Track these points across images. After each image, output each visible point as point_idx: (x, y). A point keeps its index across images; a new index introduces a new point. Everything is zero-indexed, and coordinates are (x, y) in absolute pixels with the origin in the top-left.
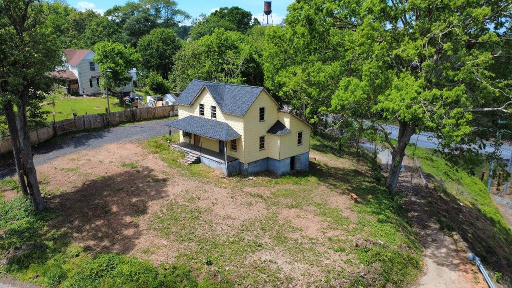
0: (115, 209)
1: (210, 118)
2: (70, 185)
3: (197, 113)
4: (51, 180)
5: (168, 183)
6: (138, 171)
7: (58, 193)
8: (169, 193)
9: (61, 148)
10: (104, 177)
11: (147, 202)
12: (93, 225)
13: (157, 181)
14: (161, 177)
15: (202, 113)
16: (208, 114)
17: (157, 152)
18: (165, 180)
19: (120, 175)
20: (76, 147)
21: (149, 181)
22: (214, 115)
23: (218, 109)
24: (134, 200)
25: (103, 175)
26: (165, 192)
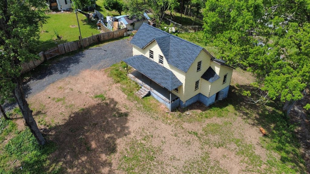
0: (94, 145)
1: (158, 63)
2: (61, 117)
3: (147, 55)
4: (47, 110)
5: (129, 118)
6: (107, 104)
7: (53, 125)
8: (130, 130)
9: (51, 73)
10: (83, 110)
11: (115, 139)
12: (80, 161)
13: (121, 115)
14: (123, 110)
15: (152, 56)
16: (156, 59)
17: (118, 82)
18: (126, 115)
19: (94, 107)
20: (61, 73)
21: (115, 116)
22: (161, 62)
23: (164, 58)
24: (107, 136)
25: (83, 107)
26: (127, 128)
